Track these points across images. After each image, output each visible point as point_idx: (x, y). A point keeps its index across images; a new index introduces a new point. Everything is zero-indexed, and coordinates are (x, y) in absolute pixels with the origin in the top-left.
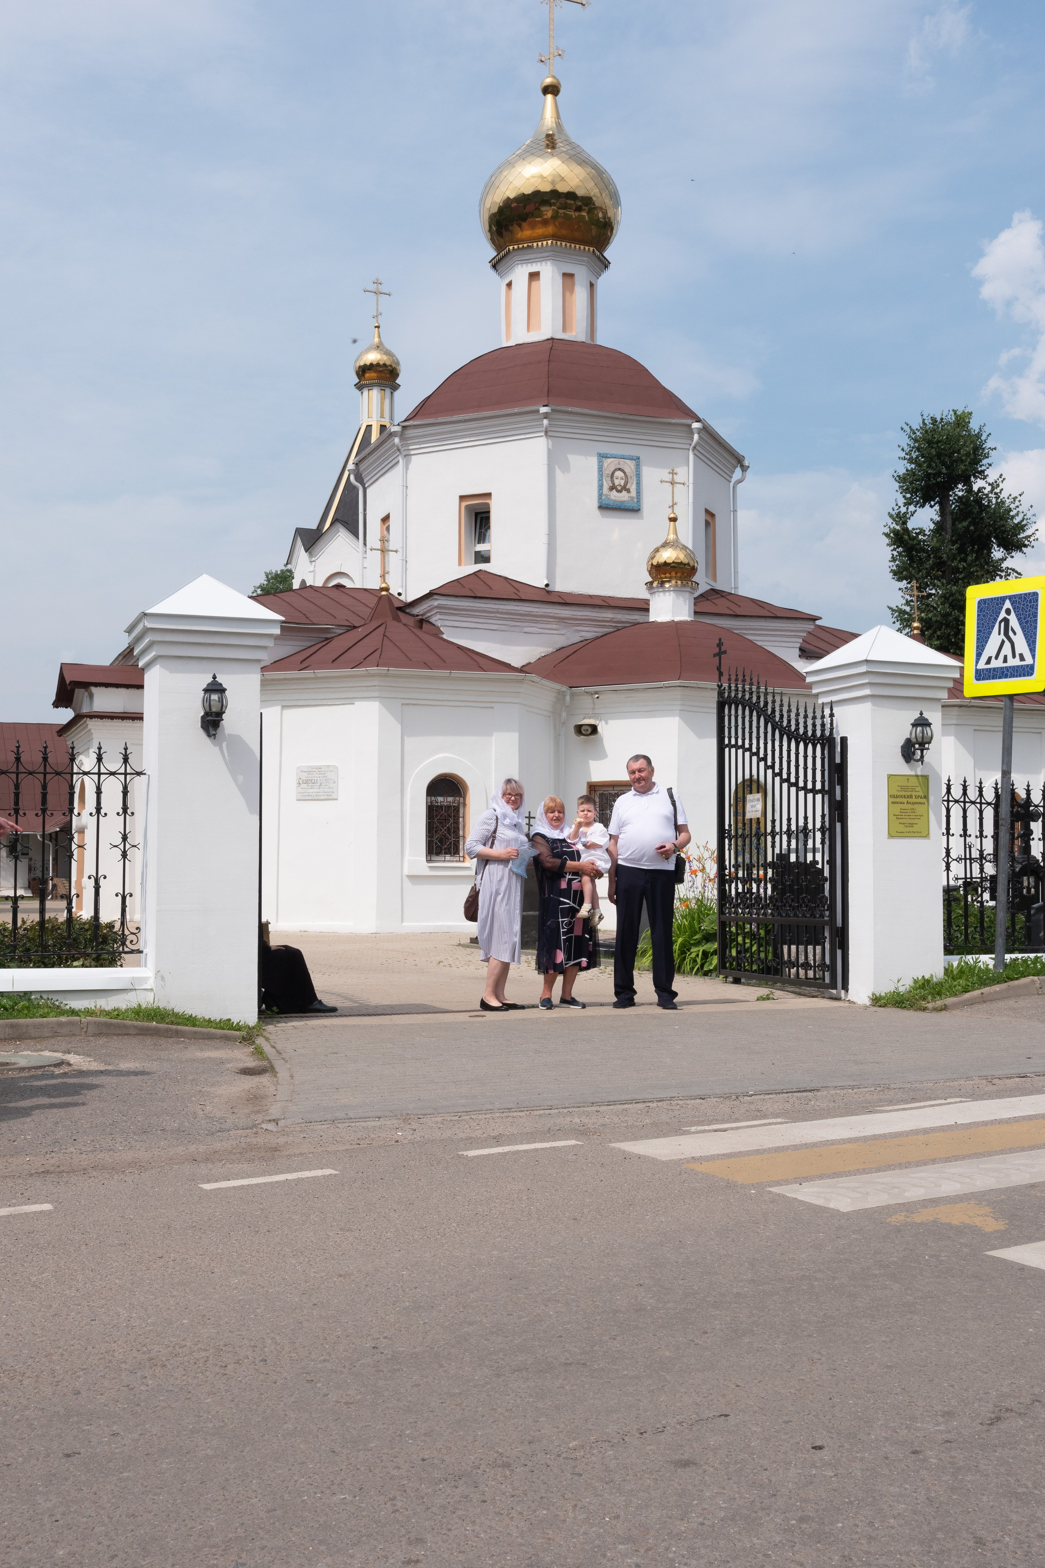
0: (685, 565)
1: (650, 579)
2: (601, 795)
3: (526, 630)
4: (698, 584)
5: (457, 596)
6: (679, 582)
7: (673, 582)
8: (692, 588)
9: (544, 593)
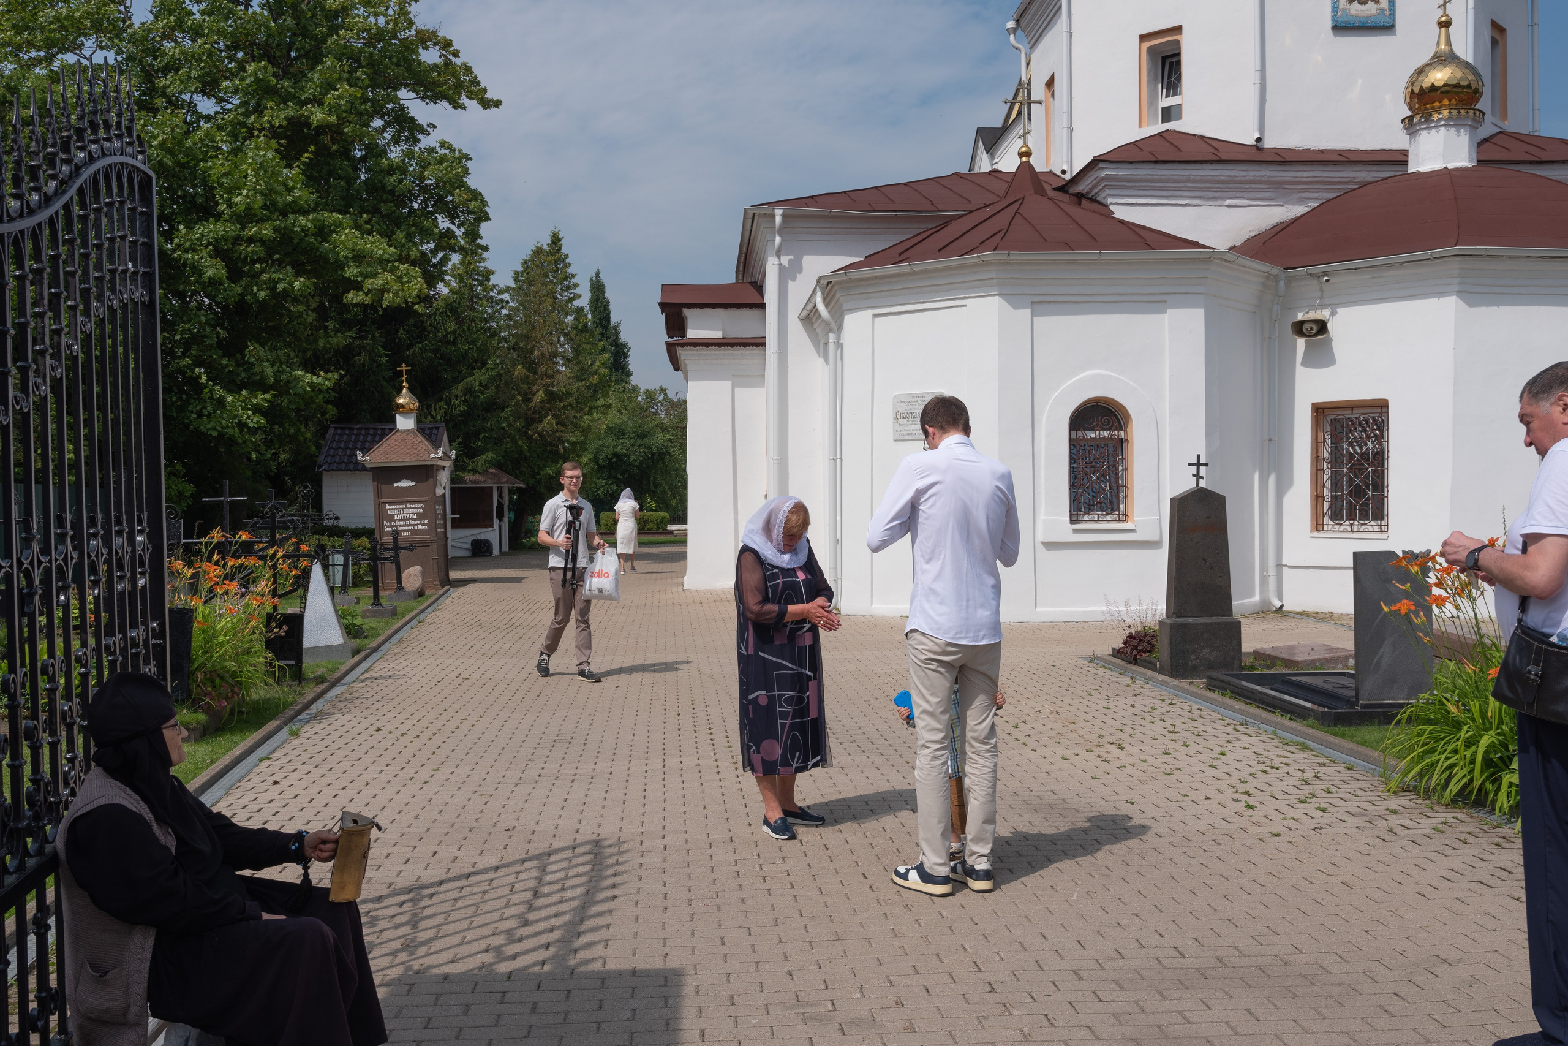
0: (1464, 87)
1: (1409, 113)
2: (1334, 421)
3: (1228, 202)
4: (1484, 114)
5: (1132, 162)
6: (1454, 112)
7: (1445, 113)
8: (1474, 120)
9: (1254, 150)
